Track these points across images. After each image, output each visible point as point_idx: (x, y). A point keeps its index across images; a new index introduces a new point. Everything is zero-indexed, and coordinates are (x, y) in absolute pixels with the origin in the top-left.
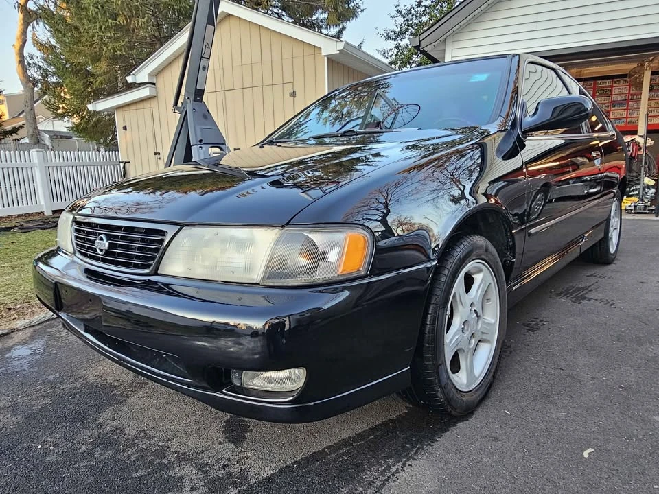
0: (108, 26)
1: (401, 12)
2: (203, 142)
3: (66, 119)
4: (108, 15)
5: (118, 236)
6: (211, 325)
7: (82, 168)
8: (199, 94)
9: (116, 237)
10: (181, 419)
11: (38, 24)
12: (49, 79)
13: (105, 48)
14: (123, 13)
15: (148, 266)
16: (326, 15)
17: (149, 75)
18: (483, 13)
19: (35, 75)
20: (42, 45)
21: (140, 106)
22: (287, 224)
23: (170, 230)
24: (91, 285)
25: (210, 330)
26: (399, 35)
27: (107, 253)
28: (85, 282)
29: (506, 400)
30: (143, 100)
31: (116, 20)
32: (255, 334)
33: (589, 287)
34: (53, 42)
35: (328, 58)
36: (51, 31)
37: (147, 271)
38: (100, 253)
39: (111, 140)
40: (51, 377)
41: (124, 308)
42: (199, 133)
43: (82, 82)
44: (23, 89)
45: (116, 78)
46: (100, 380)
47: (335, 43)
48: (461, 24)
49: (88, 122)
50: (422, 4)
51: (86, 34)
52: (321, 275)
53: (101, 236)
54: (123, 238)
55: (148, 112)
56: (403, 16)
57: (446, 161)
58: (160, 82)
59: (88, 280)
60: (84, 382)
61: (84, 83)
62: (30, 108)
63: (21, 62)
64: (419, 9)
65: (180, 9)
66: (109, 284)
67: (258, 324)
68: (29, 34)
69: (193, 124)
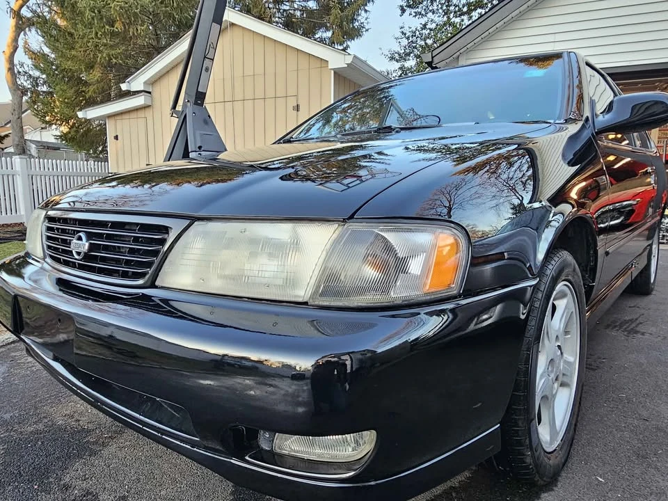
0: (105, 32)
1: (405, 34)
2: (203, 149)
3: (54, 126)
4: (104, 20)
5: (103, 234)
6: (222, 359)
7: (68, 178)
8: (200, 98)
9: (99, 236)
10: (174, 481)
11: (30, 30)
12: (39, 89)
13: (100, 55)
14: (120, 20)
15: (142, 275)
16: (329, 34)
17: (145, 83)
18: (499, 31)
19: (25, 84)
20: (33, 53)
21: (133, 115)
22: (351, 217)
23: (176, 226)
24: (68, 302)
25: (220, 366)
26: (404, 57)
27: (87, 257)
28: (59, 296)
29: (593, 462)
30: (137, 109)
31: (113, 27)
32: (299, 376)
33: (636, 319)
34: (46, 50)
35: (335, 73)
36: (43, 37)
37: (141, 282)
38: (77, 257)
39: (101, 152)
40: (7, 416)
41: (105, 332)
42: (198, 139)
43: (73, 89)
44: (11, 98)
45: (110, 88)
46: (70, 420)
47: (343, 56)
48: (475, 41)
49: (77, 132)
50: (427, 27)
51: (80, 41)
52: (399, 293)
53: (81, 234)
54: (109, 237)
55: (142, 122)
56: (408, 38)
57: (497, 168)
58: (156, 91)
59: (61, 294)
60: (50, 423)
61: (76, 92)
62: (17, 117)
63: (11, 69)
64: (424, 31)
65: (181, 19)
66: (87, 299)
67: (305, 363)
68: (21, 42)
69: (192, 129)
